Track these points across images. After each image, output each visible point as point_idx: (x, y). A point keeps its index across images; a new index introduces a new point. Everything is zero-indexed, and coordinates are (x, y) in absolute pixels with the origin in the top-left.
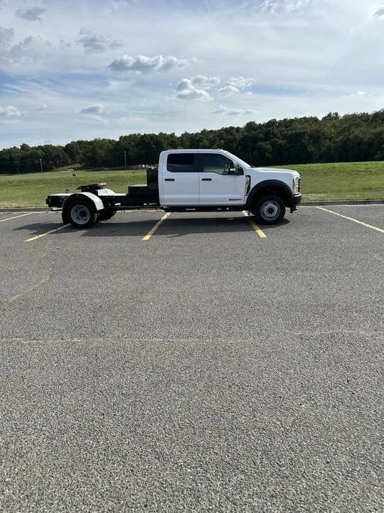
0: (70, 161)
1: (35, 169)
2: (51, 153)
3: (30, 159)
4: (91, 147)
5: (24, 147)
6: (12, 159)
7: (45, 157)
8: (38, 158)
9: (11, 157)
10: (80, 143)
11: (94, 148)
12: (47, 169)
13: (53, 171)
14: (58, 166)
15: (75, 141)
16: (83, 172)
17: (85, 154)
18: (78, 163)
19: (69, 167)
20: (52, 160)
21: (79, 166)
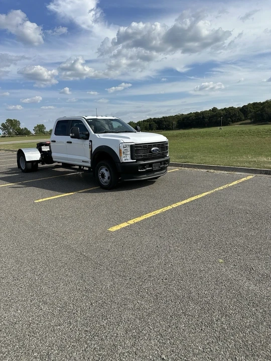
0: (243, 118)
1: (217, 124)
2: (230, 113)
3: (215, 118)
4: (261, 107)
5: (214, 109)
6: (204, 118)
7: (226, 115)
8: (220, 117)
9: (203, 117)
10: (254, 104)
11: (264, 107)
12: (225, 124)
13: (230, 125)
14: (233, 122)
15: (251, 103)
16: (251, 125)
17: (255, 113)
18: (249, 119)
19: (241, 122)
20: (230, 118)
21: (249, 121)
